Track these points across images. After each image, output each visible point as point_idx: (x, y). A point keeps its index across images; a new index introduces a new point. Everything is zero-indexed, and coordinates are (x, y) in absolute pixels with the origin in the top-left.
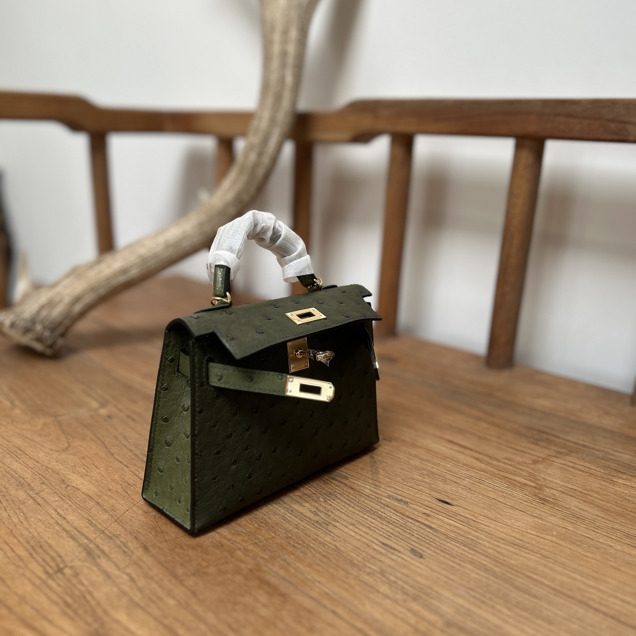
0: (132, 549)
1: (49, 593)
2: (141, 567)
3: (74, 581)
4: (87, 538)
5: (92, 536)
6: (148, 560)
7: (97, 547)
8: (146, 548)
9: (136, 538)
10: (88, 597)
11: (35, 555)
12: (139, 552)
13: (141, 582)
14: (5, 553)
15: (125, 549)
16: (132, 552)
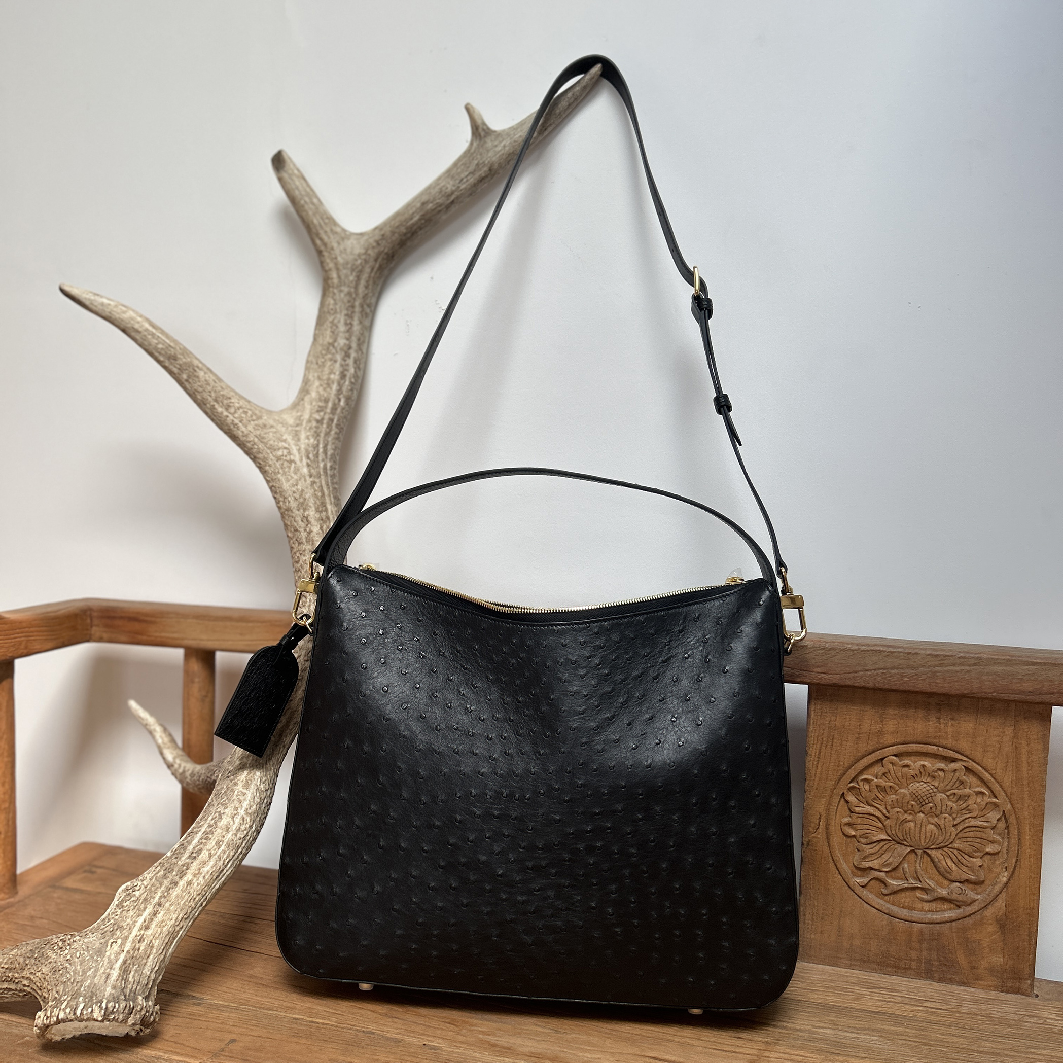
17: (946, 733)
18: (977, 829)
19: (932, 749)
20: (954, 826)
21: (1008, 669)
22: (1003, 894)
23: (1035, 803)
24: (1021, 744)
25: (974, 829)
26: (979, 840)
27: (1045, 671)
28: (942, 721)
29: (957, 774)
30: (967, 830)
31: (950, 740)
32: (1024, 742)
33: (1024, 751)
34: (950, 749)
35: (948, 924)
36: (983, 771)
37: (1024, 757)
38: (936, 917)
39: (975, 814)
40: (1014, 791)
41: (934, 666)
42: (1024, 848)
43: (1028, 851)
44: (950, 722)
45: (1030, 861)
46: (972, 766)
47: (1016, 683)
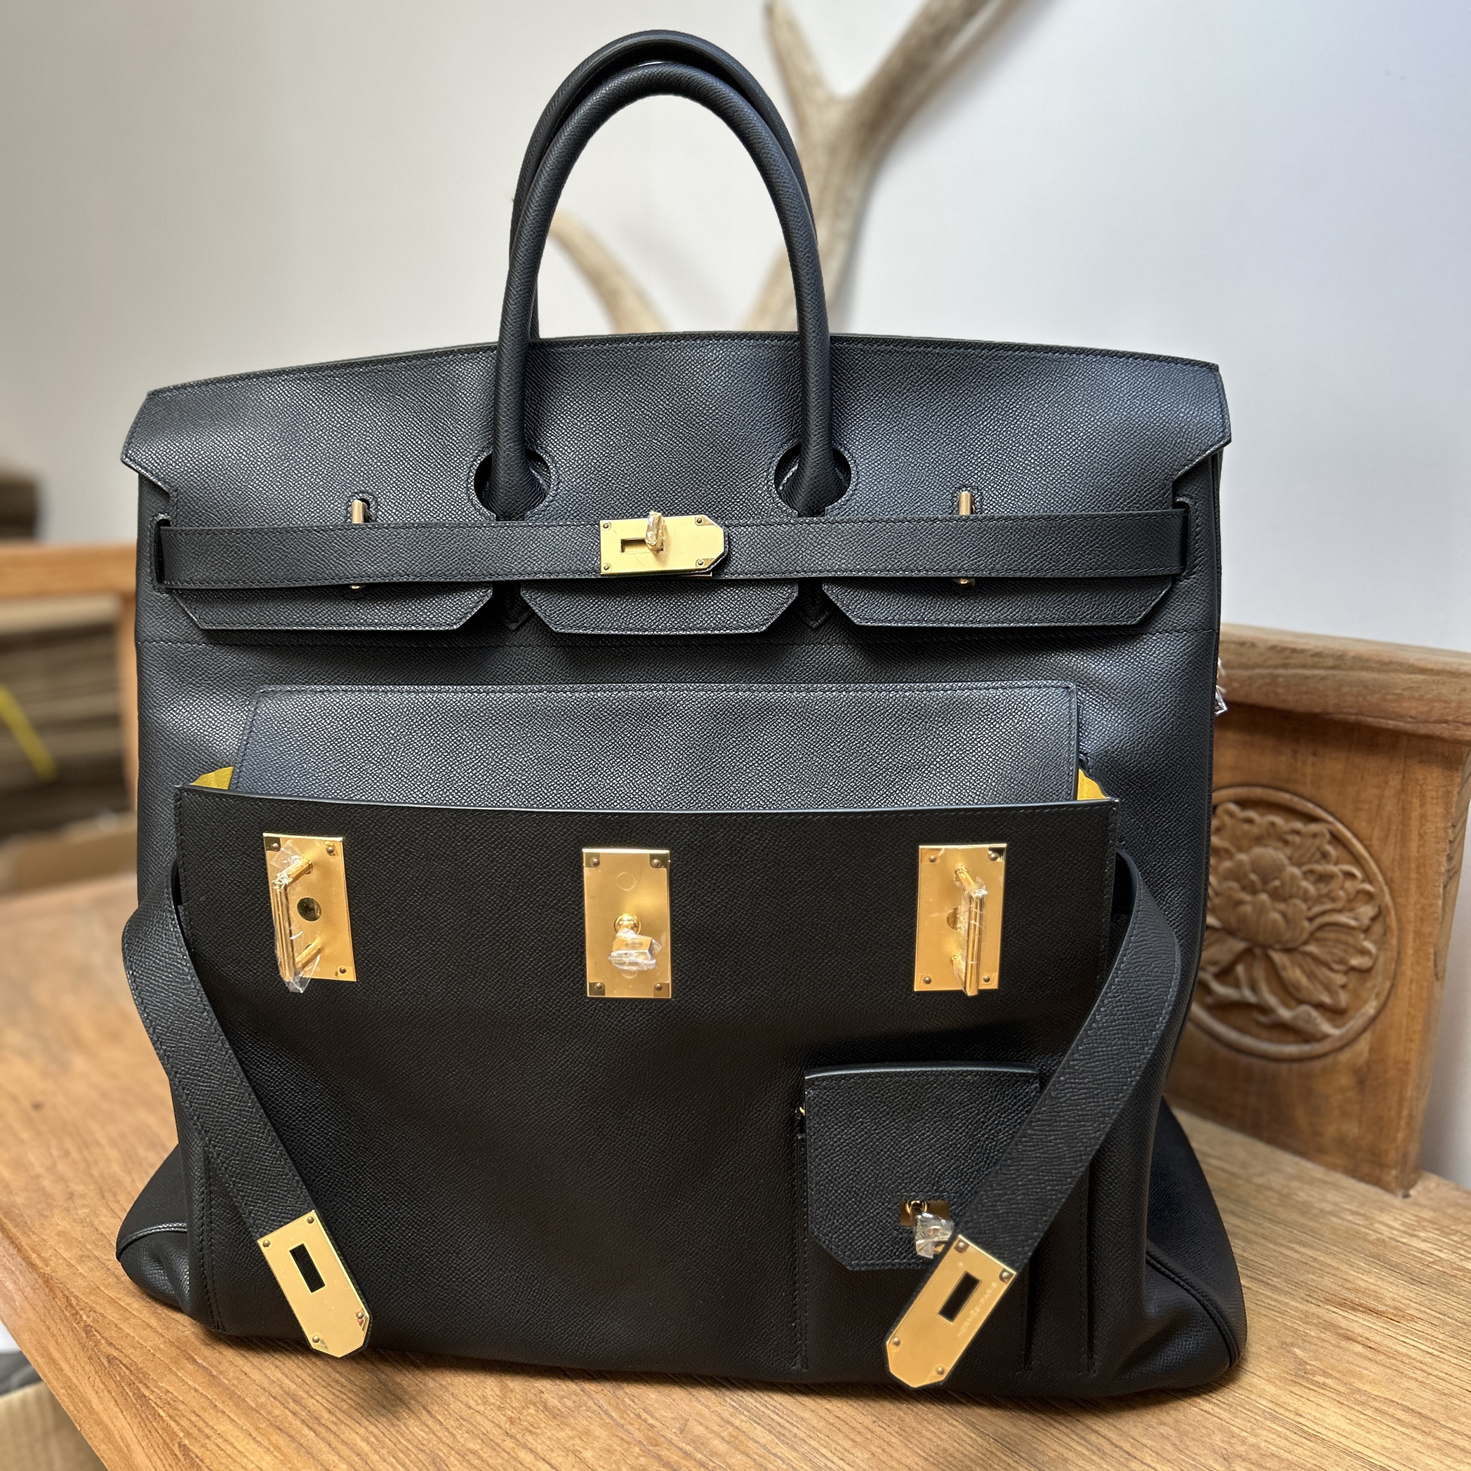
17: (1304, 775)
18: (1342, 929)
19: (1285, 797)
20: (1311, 919)
21: (1381, 677)
22: (1367, 1036)
23: (1425, 899)
24: (1411, 803)
25: (1335, 928)
26: (1342, 947)
27: (1438, 683)
28: (1299, 756)
29: (1317, 841)
30: (1328, 928)
31: (1308, 785)
32: (1416, 801)
33: (1415, 814)
34: (1310, 800)
35: (1289, 1064)
36: (1355, 841)
37: (1414, 823)
38: (1273, 1050)
39: (1339, 905)
40: (1396, 875)
41: (1276, 667)
42: (1404, 968)
43: (1409, 973)
44: (1311, 759)
45: (1410, 989)
46: (1339, 831)
47: (1392, 701)
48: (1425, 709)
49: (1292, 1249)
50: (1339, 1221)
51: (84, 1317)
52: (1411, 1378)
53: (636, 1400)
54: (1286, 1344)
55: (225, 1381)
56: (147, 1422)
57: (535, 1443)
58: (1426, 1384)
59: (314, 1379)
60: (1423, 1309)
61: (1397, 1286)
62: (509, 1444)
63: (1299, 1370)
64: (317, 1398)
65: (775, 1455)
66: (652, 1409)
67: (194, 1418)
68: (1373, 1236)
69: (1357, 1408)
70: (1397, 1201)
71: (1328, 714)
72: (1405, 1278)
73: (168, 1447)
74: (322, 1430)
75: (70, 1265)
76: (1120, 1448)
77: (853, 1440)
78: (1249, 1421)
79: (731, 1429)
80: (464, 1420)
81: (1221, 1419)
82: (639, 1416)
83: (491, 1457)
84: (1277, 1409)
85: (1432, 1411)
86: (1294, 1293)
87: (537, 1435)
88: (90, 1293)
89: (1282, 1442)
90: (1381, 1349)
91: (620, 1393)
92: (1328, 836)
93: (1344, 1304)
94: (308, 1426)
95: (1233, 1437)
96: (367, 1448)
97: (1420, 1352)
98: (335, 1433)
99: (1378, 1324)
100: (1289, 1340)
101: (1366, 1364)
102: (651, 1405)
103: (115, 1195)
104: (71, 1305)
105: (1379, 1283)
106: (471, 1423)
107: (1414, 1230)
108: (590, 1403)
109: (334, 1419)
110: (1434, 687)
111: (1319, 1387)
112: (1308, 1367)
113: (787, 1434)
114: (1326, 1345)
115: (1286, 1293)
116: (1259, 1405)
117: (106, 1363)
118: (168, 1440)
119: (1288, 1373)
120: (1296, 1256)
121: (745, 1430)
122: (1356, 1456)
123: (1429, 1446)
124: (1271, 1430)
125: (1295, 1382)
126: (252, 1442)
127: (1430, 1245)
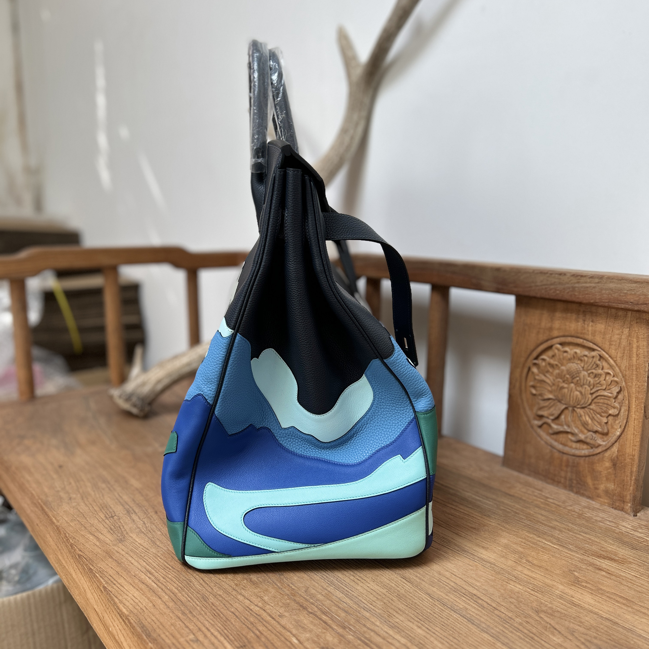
0: (149, 512)
1: (105, 524)
2: (151, 519)
3: (117, 521)
4: (129, 506)
5: (132, 505)
6: (155, 517)
7: (133, 510)
8: (156, 512)
9: (153, 508)
10: (122, 527)
11: (102, 510)
12: (153, 514)
13: (148, 525)
14: (89, 508)
15: (146, 512)
16: (149, 513)
17: (588, 331)
18: (605, 398)
19: (580, 341)
20: (592, 394)
21: (618, 286)
22: (617, 444)
23: (640, 383)
24: (633, 341)
25: (603, 397)
26: (606, 406)
27: (642, 287)
28: (586, 323)
29: (594, 359)
30: (599, 398)
31: (590, 336)
32: (635, 340)
33: (635, 346)
34: (591, 342)
35: (584, 458)
36: (610, 359)
37: (635, 350)
38: (577, 452)
39: (604, 387)
40: (627, 373)
41: (575, 283)
42: (631, 413)
43: (633, 416)
44: (591, 324)
45: (634, 423)
46: (603, 354)
47: (623, 296)
48: (637, 299)
49: (580, 535)
50: (604, 525)
51: (71, 541)
52: (625, 585)
53: (288, 580)
54: (572, 571)
55: (123, 565)
56: (92, 579)
57: (245, 593)
58: (632, 588)
59: (159, 566)
60: (635, 559)
61: (625, 550)
62: (234, 593)
63: (575, 580)
64: (159, 573)
65: (343, 602)
66: (294, 583)
67: (110, 577)
68: (618, 530)
69: (599, 595)
70: (631, 518)
71: (597, 303)
72: (629, 547)
73: (99, 587)
74: (160, 584)
75: (67, 522)
76: (491, 605)
77: (377, 598)
78: (550, 599)
79: (326, 591)
80: (217, 583)
81: (537, 597)
82: (289, 585)
83: (226, 597)
84: (563, 594)
85: (633, 598)
86: (578, 551)
87: (245, 590)
88: (74, 532)
89: (562, 607)
90: (614, 574)
91: (282, 577)
92: (598, 357)
93: (600, 556)
94: (154, 582)
95: (542, 604)
96: (177, 591)
97: (632, 576)
98: (165, 586)
99: (614, 565)
100: (572, 569)
101: (606, 579)
102: (295, 582)
103: (87, 499)
104: (67, 537)
105: (618, 549)
106: (219, 585)
107: (637, 529)
108: (269, 580)
109: (165, 581)
110: (641, 289)
111: (583, 587)
112: (580, 580)
113: (349, 594)
114: (589, 571)
115: (575, 551)
116: (555, 593)
117: (78, 557)
118: (99, 585)
119: (570, 581)
120: (581, 537)
121: (332, 592)
122: (596, 613)
123: (629, 611)
124: (559, 602)
125: (573, 585)
126: (131, 586)
127: (643, 535)
